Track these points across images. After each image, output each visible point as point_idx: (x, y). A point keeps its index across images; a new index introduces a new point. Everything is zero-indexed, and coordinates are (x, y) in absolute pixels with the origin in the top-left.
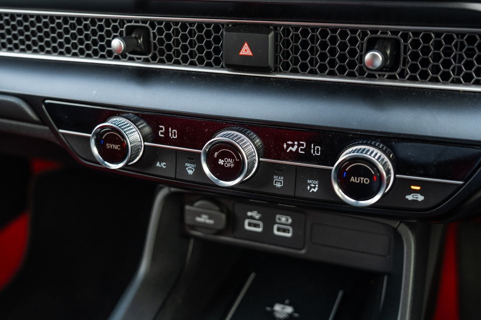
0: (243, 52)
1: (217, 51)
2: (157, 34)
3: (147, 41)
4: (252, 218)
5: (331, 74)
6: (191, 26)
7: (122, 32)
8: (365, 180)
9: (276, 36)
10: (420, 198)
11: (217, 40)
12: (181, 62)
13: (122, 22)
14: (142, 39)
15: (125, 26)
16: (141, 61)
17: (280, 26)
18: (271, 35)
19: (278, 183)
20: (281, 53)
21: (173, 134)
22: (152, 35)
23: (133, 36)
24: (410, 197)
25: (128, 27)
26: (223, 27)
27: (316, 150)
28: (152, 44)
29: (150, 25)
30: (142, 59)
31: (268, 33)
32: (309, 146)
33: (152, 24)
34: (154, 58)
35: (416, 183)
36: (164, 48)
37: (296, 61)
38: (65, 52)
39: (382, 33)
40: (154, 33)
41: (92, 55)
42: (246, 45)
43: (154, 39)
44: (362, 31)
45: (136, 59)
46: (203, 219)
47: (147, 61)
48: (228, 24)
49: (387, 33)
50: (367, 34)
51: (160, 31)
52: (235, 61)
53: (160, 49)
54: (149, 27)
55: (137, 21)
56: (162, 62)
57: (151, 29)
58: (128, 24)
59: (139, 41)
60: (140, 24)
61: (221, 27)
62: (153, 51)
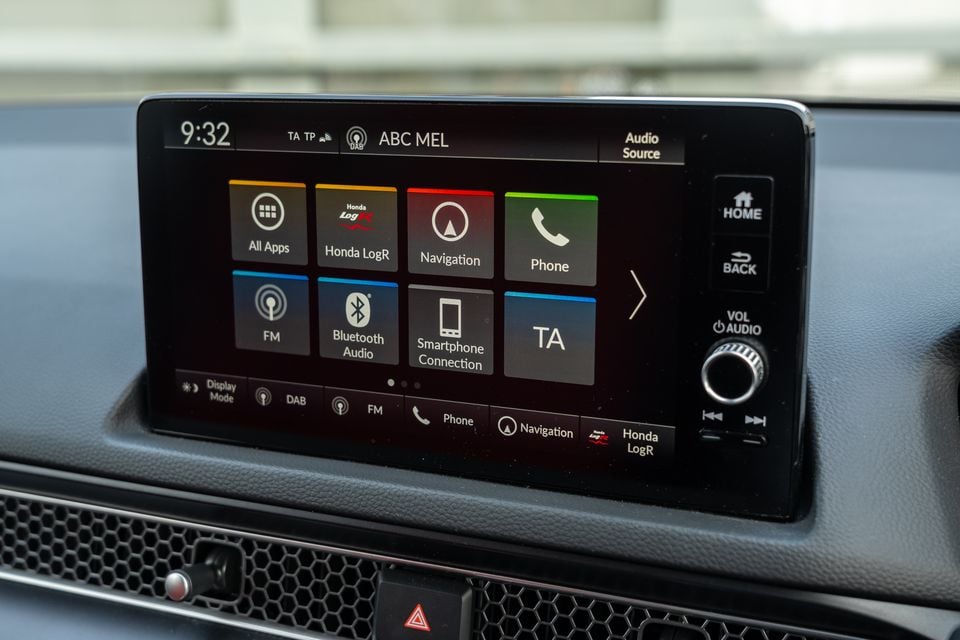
0: (411, 623)
1: (364, 609)
2: (254, 564)
3: (234, 573)
6: (319, 558)
7: (188, 552)
9: (476, 597)
11: (366, 589)
12: (295, 621)
13: (191, 534)
14: (224, 569)
15: (197, 541)
16: (217, 609)
17: (485, 580)
18: (467, 596)
20: (484, 628)
22: (244, 563)
23: (209, 562)
25: (201, 544)
26: (380, 568)
28: (243, 582)
29: (243, 545)
30: (221, 607)
31: (463, 592)
33: (248, 544)
34: (243, 607)
36: (265, 592)
38: (75, 576)
39: (671, 618)
40: (249, 562)
41: (127, 586)
42: (419, 609)
43: (249, 571)
44: (635, 610)
45: (209, 605)
47: (228, 611)
48: (388, 564)
49: (682, 620)
50: (645, 617)
51: (261, 560)
52: (395, 637)
53: (256, 592)
54: (241, 549)
55: (219, 536)
56: (257, 616)
57: (244, 553)
58: (204, 539)
59: (219, 573)
60: (225, 542)
61: (376, 566)
62: (242, 594)
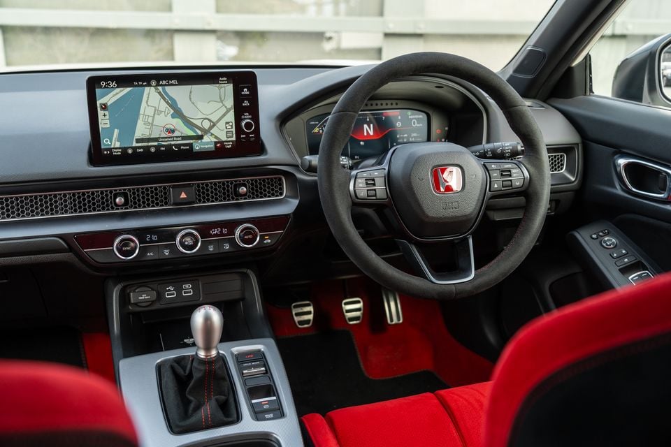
0: (182, 197)
1: (166, 198)
2: (132, 195)
4: (169, 290)
5: (229, 200)
6: (151, 189)
7: (111, 196)
8: (250, 236)
10: (269, 241)
12: (147, 206)
13: (111, 191)
15: (113, 193)
17: (196, 184)
19: (211, 248)
20: (197, 195)
21: (155, 238)
22: (129, 196)
24: (265, 242)
25: (115, 194)
26: (168, 187)
27: (225, 231)
28: (130, 200)
30: (124, 208)
32: (222, 230)
33: (129, 190)
34: (131, 207)
35: (267, 235)
36: (137, 201)
37: (212, 197)
39: (239, 182)
41: (92, 210)
42: (183, 193)
43: (131, 197)
44: (231, 182)
45: (120, 209)
46: (144, 297)
47: (126, 209)
48: (170, 186)
49: (241, 181)
51: (134, 193)
52: (178, 201)
53: (134, 202)
54: (127, 192)
55: (120, 190)
56: (135, 208)
57: (129, 193)
58: (115, 192)
60: (122, 191)
62: (130, 203)
